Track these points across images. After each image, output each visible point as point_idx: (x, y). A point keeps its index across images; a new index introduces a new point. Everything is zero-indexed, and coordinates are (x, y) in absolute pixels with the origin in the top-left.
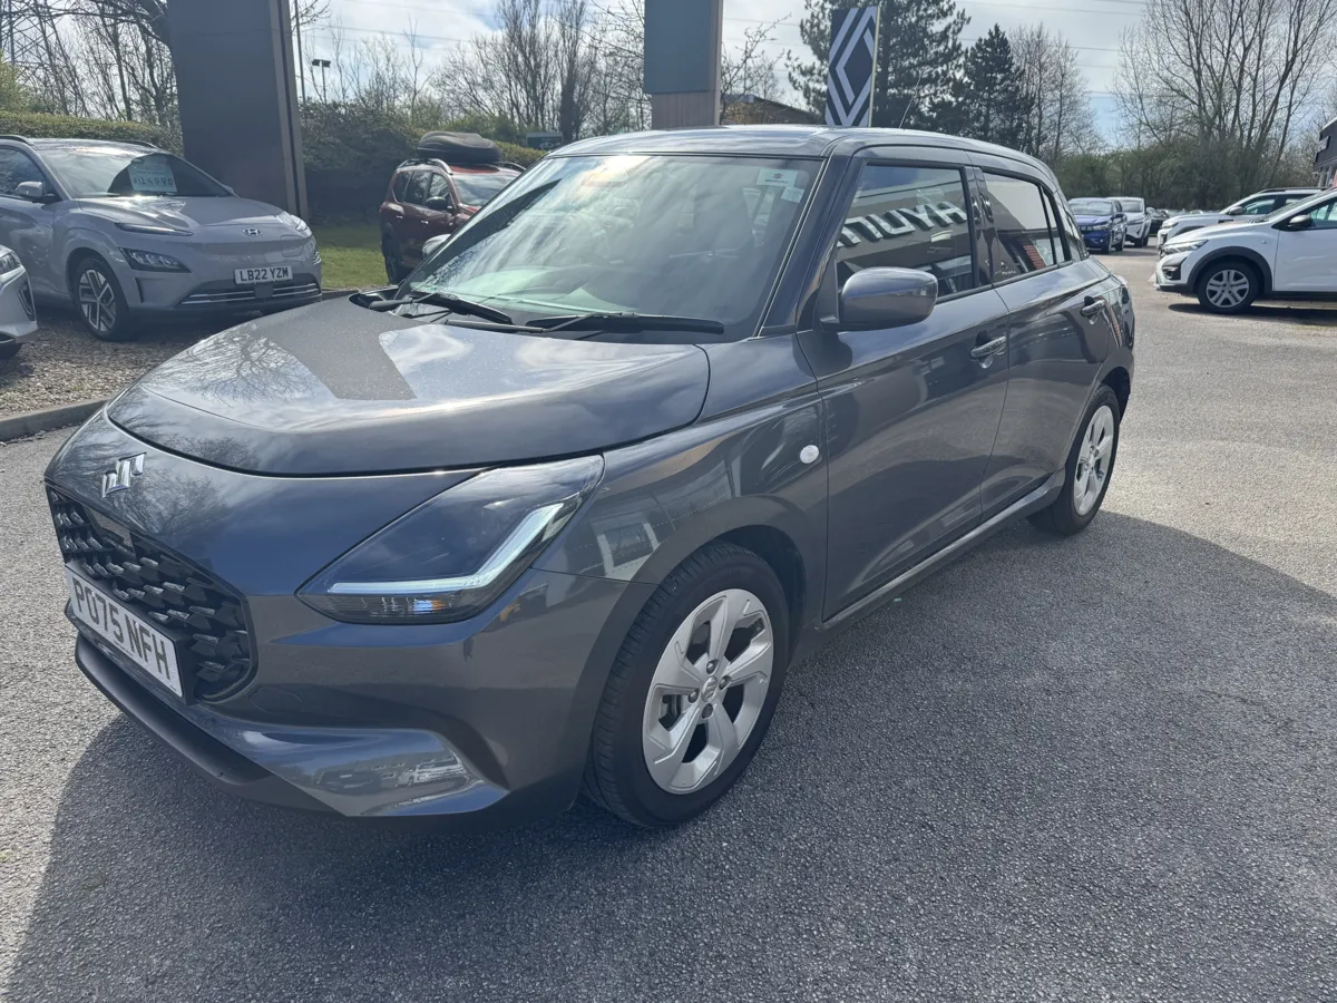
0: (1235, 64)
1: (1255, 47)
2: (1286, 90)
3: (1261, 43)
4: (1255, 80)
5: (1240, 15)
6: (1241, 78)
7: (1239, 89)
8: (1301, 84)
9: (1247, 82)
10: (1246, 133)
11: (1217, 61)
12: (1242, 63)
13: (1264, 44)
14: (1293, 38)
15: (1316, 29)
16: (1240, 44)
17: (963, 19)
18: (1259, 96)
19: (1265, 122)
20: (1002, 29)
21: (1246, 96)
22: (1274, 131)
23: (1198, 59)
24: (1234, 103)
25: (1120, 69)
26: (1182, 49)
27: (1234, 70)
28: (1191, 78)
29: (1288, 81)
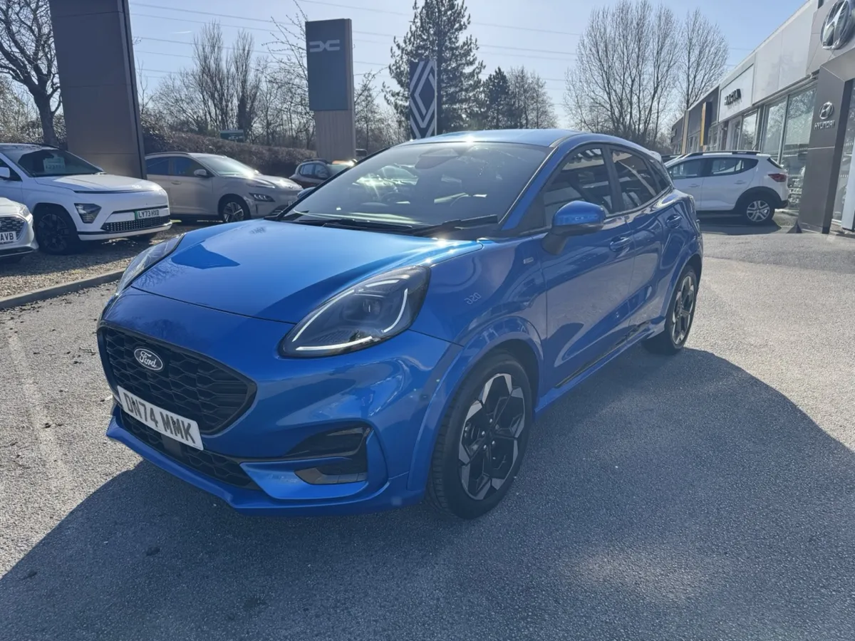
0: (628, 90)
1: (637, 79)
2: (655, 103)
4: (639, 98)
5: (628, 63)
6: (631, 97)
7: (631, 103)
8: (663, 100)
9: (635, 99)
10: (637, 127)
11: (618, 87)
12: (631, 89)
13: (642, 78)
14: (656, 75)
15: (667, 71)
17: (482, 66)
18: (641, 106)
19: (646, 121)
20: (502, 70)
21: (635, 106)
22: (651, 126)
23: (608, 86)
24: (629, 110)
27: (628, 92)
28: (606, 97)
29: (655, 98)
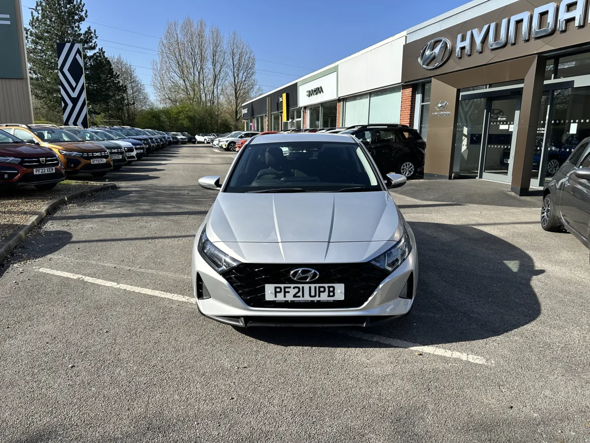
3: (203, 71)
4: (204, 85)
6: (199, 84)
7: (200, 89)
12: (199, 79)
16: (197, 72)
18: (206, 91)
24: (199, 94)
25: (154, 76)
26: (177, 70)
27: (197, 81)
